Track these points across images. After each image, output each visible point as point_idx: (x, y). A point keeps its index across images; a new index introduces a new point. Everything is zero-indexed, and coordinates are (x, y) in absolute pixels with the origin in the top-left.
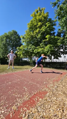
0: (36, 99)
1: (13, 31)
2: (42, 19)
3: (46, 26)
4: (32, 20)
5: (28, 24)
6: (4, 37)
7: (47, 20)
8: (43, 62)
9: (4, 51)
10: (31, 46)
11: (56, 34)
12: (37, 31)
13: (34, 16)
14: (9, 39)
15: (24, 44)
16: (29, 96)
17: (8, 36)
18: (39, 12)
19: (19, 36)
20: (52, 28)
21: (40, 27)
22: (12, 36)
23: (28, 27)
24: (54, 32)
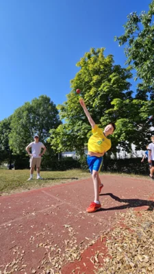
0: (96, 257)
1: (43, 97)
2: (100, 69)
3: (109, 80)
4: (80, 72)
5: (72, 82)
6: (23, 111)
7: (110, 69)
8: (112, 160)
9: (23, 138)
10: (79, 126)
11: (133, 96)
12: (91, 93)
13: (82, 65)
14: (34, 113)
15: (66, 121)
16: (77, 249)
17: (32, 107)
18: (93, 57)
19: (55, 106)
20: (123, 83)
21: (98, 84)
22: (40, 108)
23: (72, 86)
24: (129, 90)
